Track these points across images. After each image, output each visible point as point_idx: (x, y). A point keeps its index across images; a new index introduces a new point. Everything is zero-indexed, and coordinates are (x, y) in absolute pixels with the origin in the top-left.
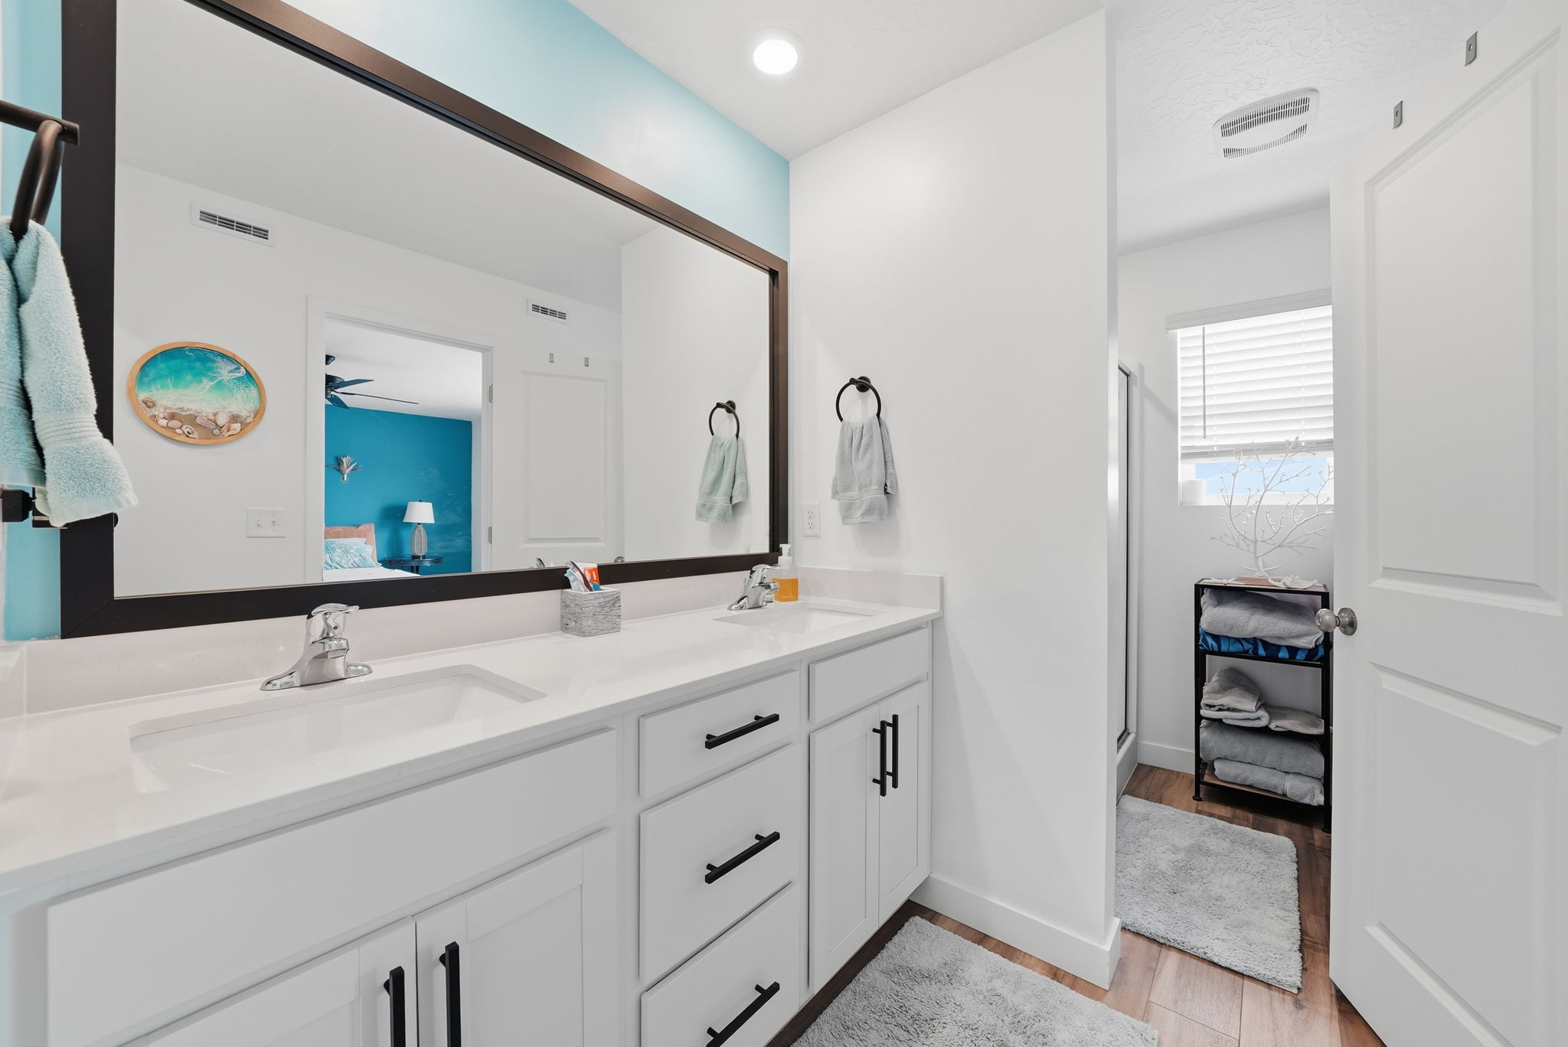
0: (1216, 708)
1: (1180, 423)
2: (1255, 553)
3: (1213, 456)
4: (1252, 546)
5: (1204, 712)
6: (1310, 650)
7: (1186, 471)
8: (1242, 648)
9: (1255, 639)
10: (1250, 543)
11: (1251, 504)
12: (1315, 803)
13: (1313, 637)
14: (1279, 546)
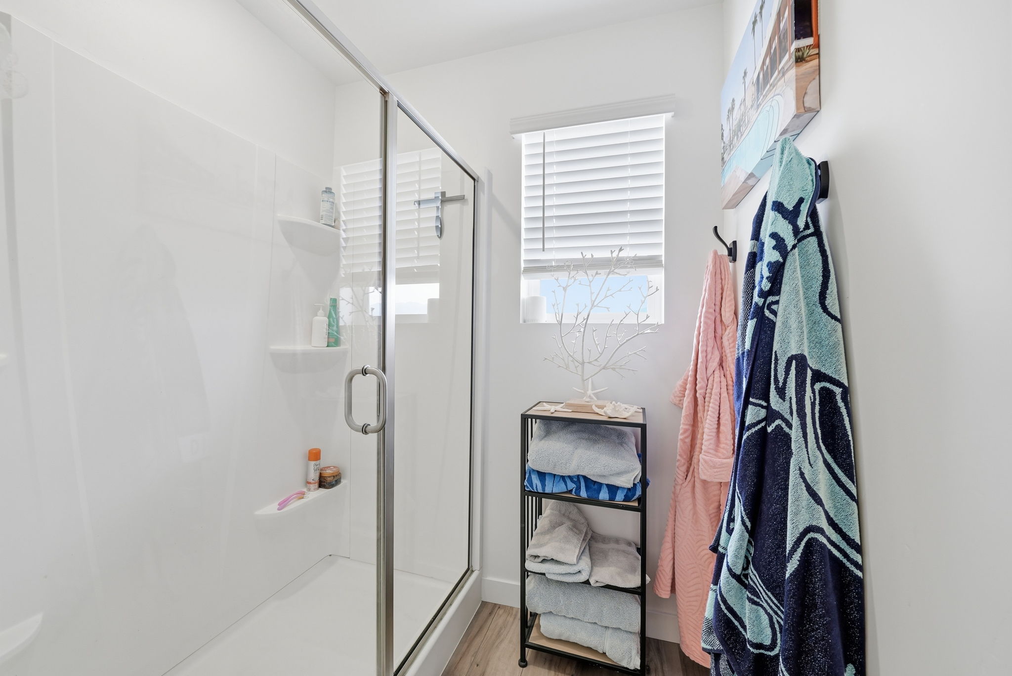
0: (540, 560)
1: (524, 235)
2: (582, 376)
3: (551, 271)
4: (580, 368)
5: (530, 565)
6: (629, 489)
7: (528, 286)
8: (565, 487)
9: (578, 476)
10: (577, 364)
11: (579, 321)
12: (632, 667)
13: (631, 474)
14: (604, 369)
